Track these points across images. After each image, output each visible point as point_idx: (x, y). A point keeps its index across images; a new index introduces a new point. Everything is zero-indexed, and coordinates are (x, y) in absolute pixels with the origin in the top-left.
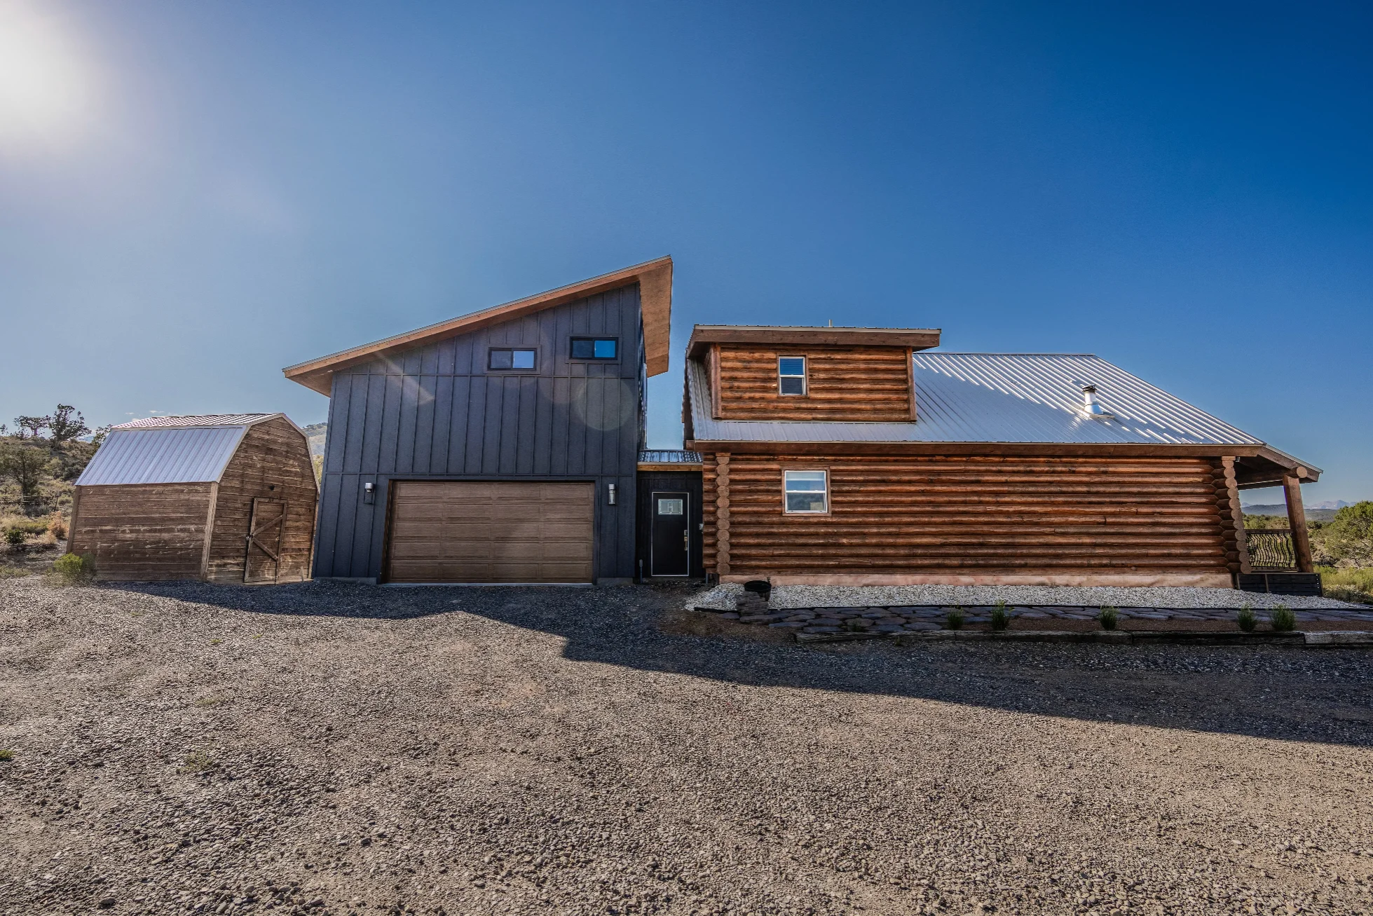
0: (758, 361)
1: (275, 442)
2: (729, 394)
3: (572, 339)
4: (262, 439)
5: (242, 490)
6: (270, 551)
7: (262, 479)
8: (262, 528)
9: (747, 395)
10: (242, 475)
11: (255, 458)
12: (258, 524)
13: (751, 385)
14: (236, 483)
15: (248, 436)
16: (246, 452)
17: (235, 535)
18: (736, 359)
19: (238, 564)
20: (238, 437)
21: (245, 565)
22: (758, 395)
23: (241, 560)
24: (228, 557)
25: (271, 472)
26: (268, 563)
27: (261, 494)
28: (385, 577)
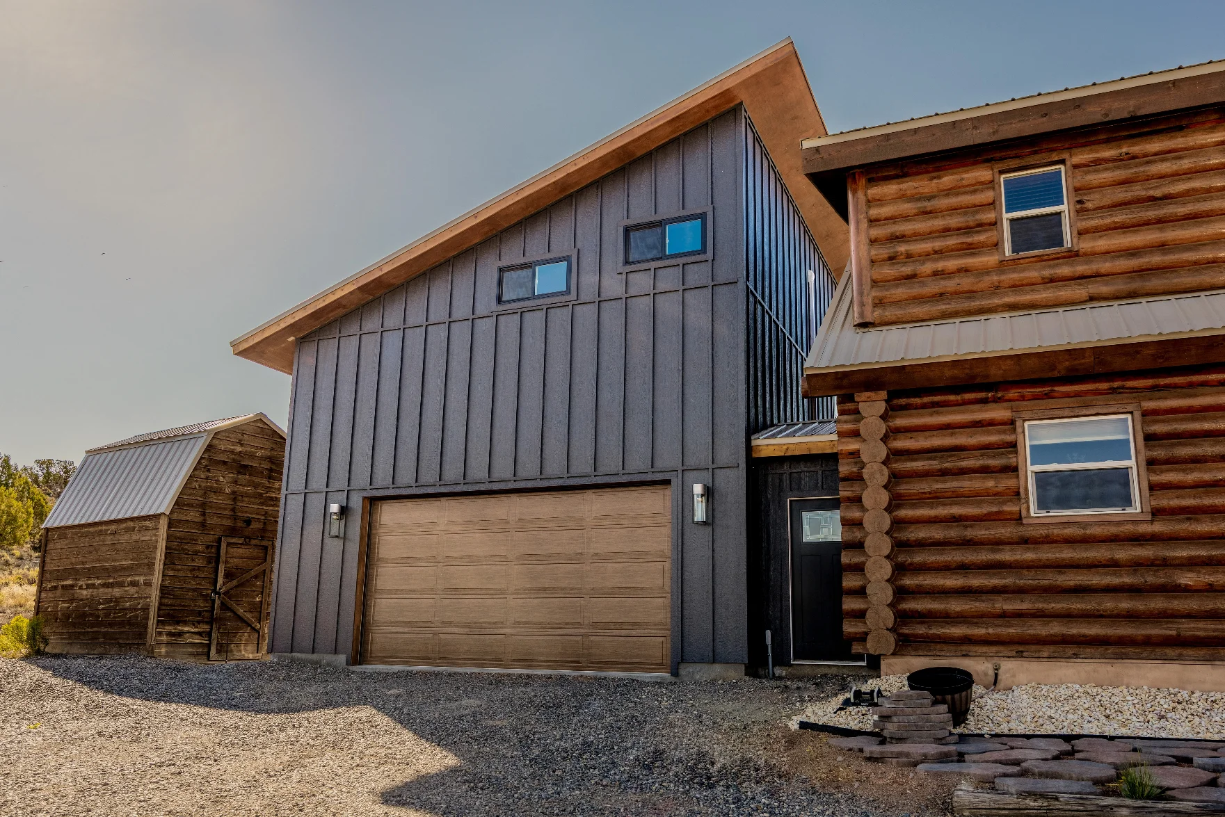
1: (252, 456)
2: (889, 271)
3: (627, 230)
4: (232, 452)
5: (203, 525)
6: (249, 615)
7: (233, 510)
8: (235, 583)
9: (928, 267)
10: (203, 505)
11: (221, 479)
12: (229, 575)
13: (938, 244)
14: (194, 515)
15: (210, 448)
16: (209, 471)
17: (194, 590)
18: (903, 197)
19: (199, 634)
20: (194, 452)
21: (209, 634)
22: (952, 264)
23: (205, 627)
24: (185, 623)
25: (246, 499)
26: (246, 634)
27: (232, 531)
28: (360, 656)
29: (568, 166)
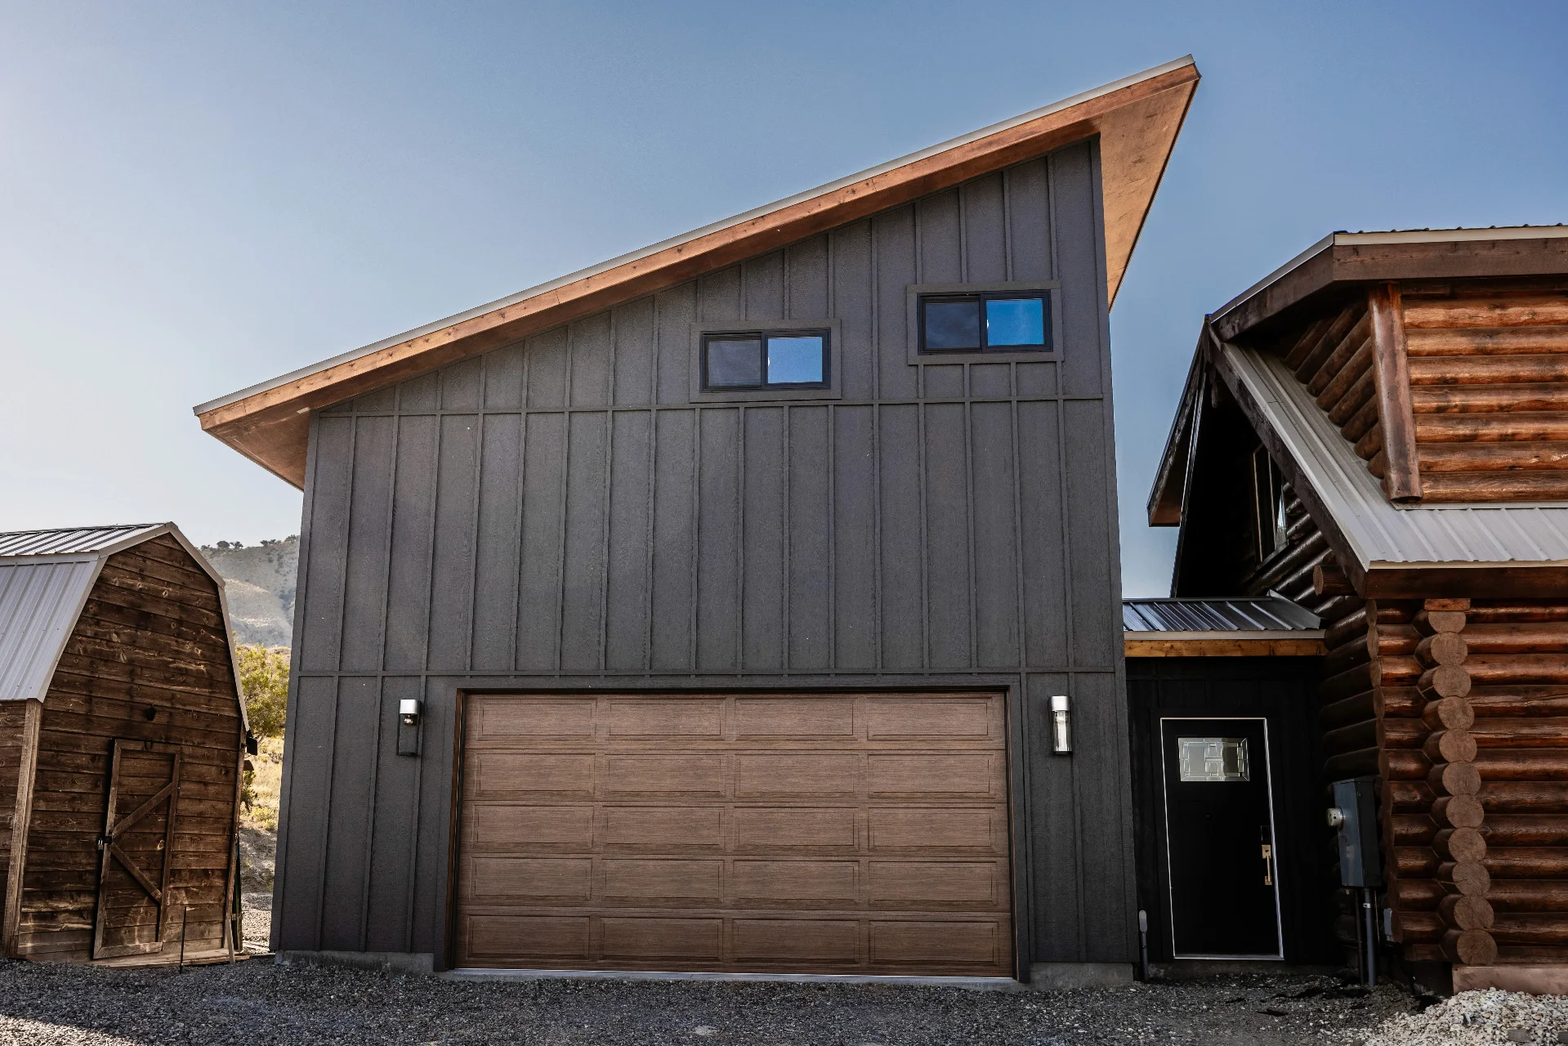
0: (1516, 329)
1: (156, 597)
2: (1439, 430)
3: (924, 299)
4: (130, 590)
5: (88, 719)
6: (146, 876)
7: (129, 692)
8: (129, 820)
9: (1495, 429)
10: (90, 684)
11: (115, 638)
12: (121, 810)
13: (1505, 399)
14: (74, 703)
15: (101, 583)
16: (97, 623)
17: (75, 835)
18: (1451, 327)
19: (78, 913)
20: (79, 587)
21: (93, 913)
22: (1527, 428)
23: (86, 901)
24: (60, 896)
25: (147, 673)
26: (142, 907)
27: (127, 731)
28: (454, 954)
29: (841, 194)
